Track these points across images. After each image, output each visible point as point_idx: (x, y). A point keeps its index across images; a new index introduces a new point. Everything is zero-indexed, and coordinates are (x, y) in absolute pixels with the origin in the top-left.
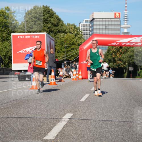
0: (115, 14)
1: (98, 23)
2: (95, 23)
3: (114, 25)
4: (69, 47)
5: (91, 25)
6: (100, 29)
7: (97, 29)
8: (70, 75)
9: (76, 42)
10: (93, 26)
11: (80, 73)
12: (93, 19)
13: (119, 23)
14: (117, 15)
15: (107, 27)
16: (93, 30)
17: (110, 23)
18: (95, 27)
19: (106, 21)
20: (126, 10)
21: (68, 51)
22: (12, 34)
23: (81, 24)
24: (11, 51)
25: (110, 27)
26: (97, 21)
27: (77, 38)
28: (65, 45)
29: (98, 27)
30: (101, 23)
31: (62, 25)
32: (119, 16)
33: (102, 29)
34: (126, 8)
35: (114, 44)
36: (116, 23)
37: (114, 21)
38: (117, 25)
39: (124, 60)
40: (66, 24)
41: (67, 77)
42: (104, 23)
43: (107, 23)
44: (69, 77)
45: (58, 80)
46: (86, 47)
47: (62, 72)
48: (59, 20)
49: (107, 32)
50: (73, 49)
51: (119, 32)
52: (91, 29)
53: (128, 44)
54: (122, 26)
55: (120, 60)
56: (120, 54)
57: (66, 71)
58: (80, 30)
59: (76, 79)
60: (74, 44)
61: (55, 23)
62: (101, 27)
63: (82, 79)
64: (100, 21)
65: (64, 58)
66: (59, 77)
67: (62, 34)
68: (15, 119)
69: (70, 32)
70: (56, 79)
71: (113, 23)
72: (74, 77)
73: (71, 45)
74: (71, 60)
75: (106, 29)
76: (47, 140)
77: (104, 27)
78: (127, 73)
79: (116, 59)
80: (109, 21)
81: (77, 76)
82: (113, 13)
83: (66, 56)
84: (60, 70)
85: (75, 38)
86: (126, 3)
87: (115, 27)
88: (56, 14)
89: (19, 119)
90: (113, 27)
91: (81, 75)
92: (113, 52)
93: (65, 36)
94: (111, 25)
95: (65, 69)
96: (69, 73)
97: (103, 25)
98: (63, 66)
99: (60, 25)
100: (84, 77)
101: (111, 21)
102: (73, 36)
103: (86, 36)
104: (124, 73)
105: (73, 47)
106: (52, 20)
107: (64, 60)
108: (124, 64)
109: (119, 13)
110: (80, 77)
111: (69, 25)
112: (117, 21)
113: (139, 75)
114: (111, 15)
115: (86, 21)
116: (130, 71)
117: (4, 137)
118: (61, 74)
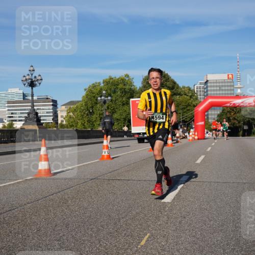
0: (228, 75)
1: (212, 84)
2: (209, 84)
3: (228, 86)
4: (184, 108)
5: (205, 87)
6: (214, 90)
7: (211, 90)
8: (186, 136)
9: (192, 103)
10: (207, 87)
11: (196, 134)
12: (207, 81)
13: (232, 84)
14: (230, 76)
15: (221, 88)
16: (207, 91)
17: (223, 84)
18: (209, 89)
19: (219, 82)
20: (238, 71)
21: (184, 112)
22: (131, 100)
23: (195, 86)
24: (130, 114)
25: (223, 88)
26: (211, 83)
27: (192, 99)
28: (181, 107)
29: (212, 88)
30: (215, 84)
31: (177, 88)
32: (232, 77)
33: (217, 90)
34: (238, 70)
35: (228, 105)
36: (229, 84)
37: (228, 82)
38: (231, 86)
39: (239, 119)
40: (182, 87)
41: (184, 138)
42: (218, 84)
43: (221, 84)
44: (185, 137)
45: (175, 141)
46: (201, 108)
47: (179, 133)
48: (175, 83)
49: (221, 92)
50: (189, 110)
51: (232, 92)
52: (205, 91)
53: (242, 104)
54: (235, 86)
55: (235, 119)
56: (234, 114)
57: (182, 132)
58: (194, 92)
59: (192, 140)
60: (190, 105)
61: (171, 86)
62: (215, 88)
63: (198, 139)
64: (214, 83)
65: (180, 119)
66: (176, 138)
67: (178, 96)
68: (135, 182)
69: (185, 95)
70: (173, 140)
71: (226, 84)
72: (191, 138)
73: (187, 106)
74: (186, 122)
75: (220, 90)
76: (165, 202)
77: (218, 88)
78: (242, 132)
79: (231, 118)
80: (222, 82)
81: (193, 136)
82: (227, 75)
83: (183, 118)
84: (176, 131)
85: (190, 100)
86: (238, 65)
87: (229, 88)
88: (172, 78)
89: (139, 182)
90: (226, 88)
91: (197, 135)
92: (228, 112)
93: (181, 98)
94: (225, 86)
95: (181, 130)
96: (186, 134)
97: (217, 86)
98: (179, 127)
99: (176, 88)
100: (200, 137)
101: (225, 82)
102: (188, 98)
103: (201, 97)
104: (239, 132)
105: (188, 108)
106: (168, 83)
107: (180, 122)
108: (239, 122)
109: (232, 75)
110: (196, 137)
111: (184, 87)
112: (230, 82)
113: (254, 134)
114: (224, 77)
115: (200, 83)
116: (245, 130)
117: (126, 199)
118: (178, 135)
